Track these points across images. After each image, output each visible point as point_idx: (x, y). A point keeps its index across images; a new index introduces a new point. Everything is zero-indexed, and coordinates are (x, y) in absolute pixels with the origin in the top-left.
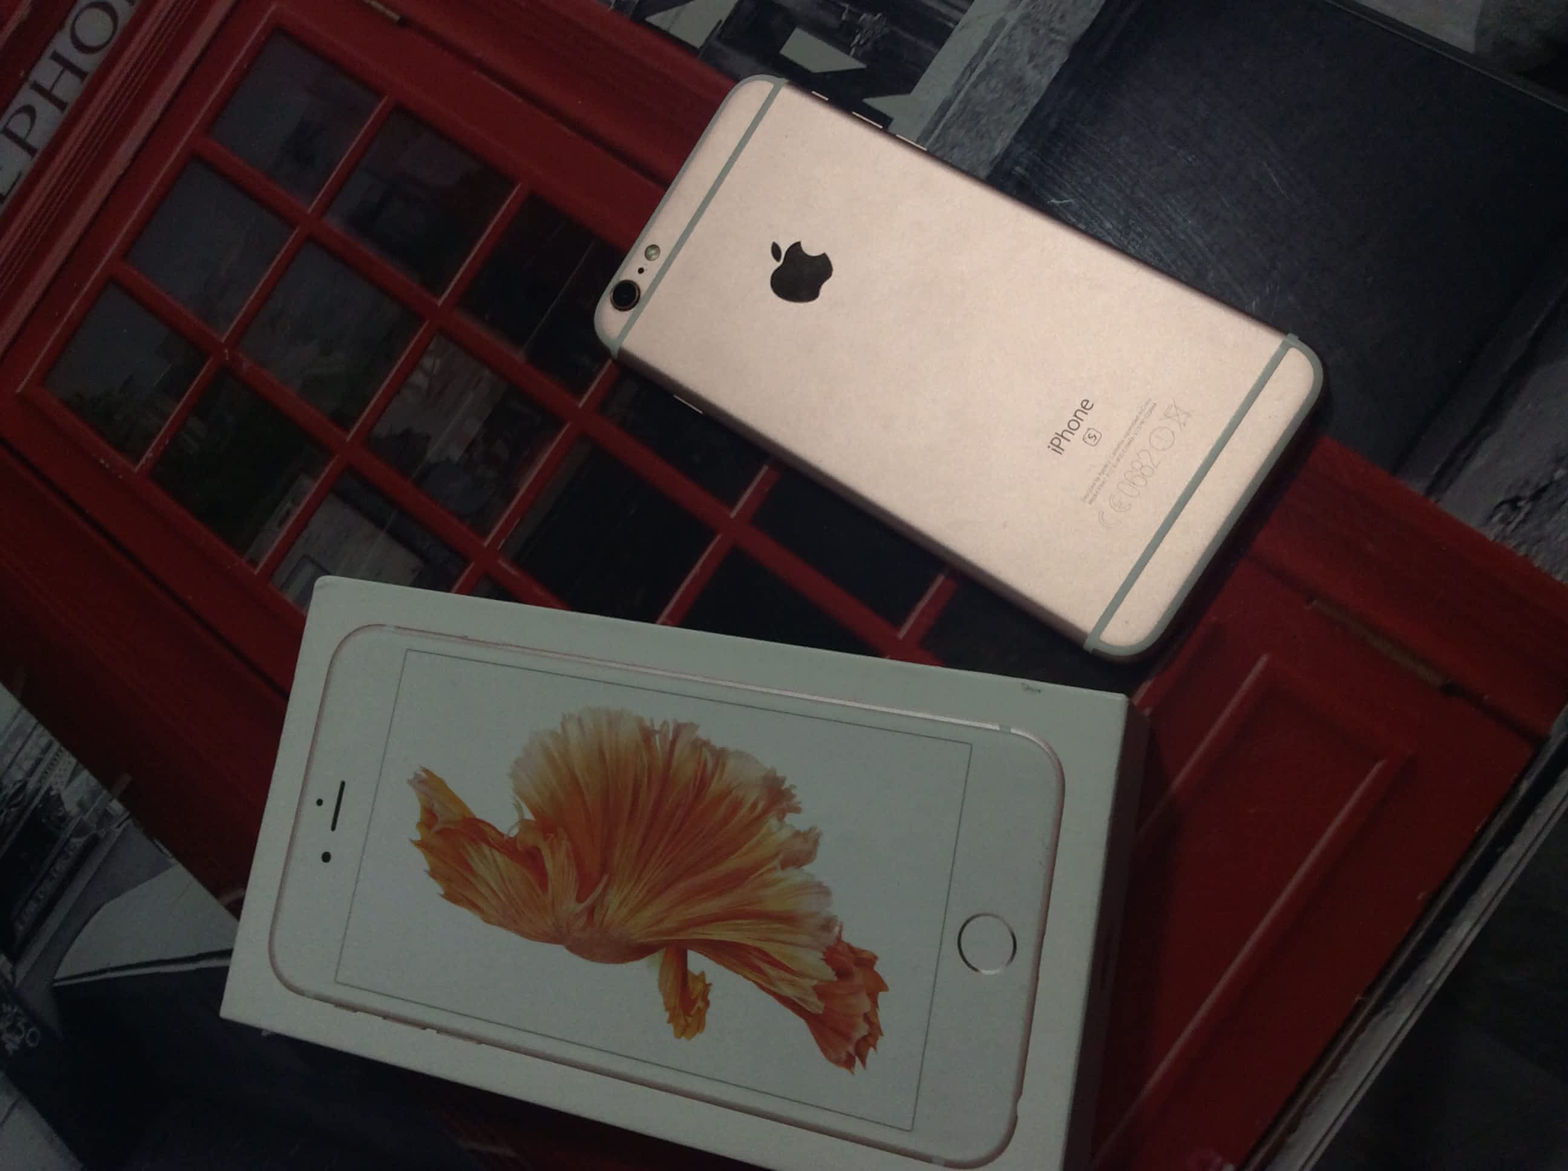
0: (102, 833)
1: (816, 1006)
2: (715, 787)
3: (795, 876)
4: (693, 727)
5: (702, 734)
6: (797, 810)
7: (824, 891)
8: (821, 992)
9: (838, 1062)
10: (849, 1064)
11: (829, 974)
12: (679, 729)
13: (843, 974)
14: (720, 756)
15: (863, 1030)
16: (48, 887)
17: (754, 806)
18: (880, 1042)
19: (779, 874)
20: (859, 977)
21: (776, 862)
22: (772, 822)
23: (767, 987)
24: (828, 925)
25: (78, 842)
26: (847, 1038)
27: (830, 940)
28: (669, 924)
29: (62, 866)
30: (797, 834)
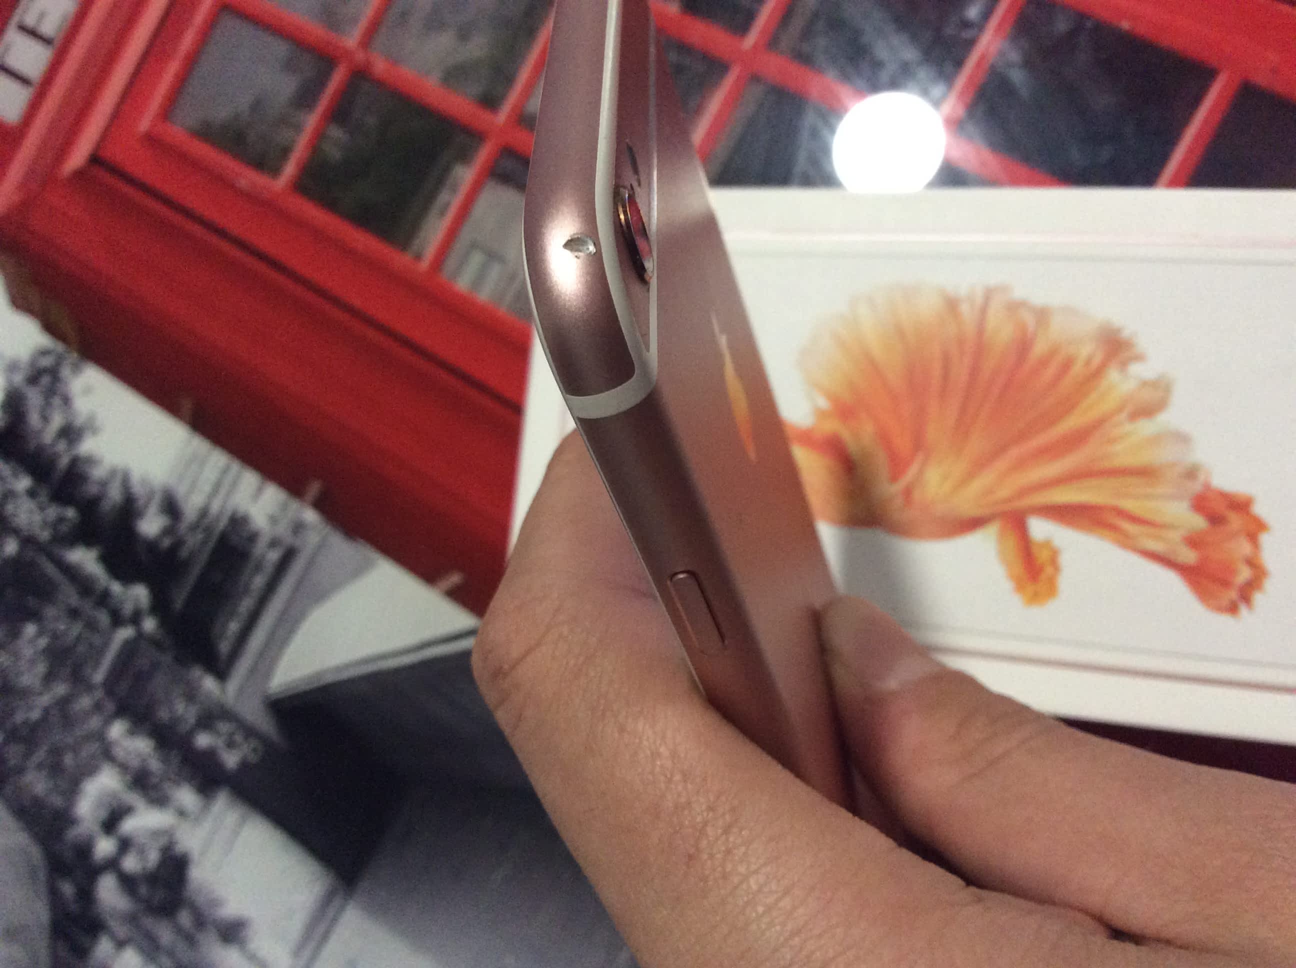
1: (1189, 556)
2: (1039, 348)
3: (1146, 428)
4: (1004, 289)
5: (1019, 292)
6: (1139, 358)
7: (1182, 439)
8: (1193, 541)
9: (1220, 609)
10: (1232, 609)
11: (1199, 522)
12: (989, 294)
13: (1215, 520)
14: (1043, 315)
15: (1244, 574)
17: (1088, 362)
18: (1270, 584)
19: (1128, 427)
20: (1235, 521)
21: (1123, 416)
22: (1113, 375)
23: (1126, 542)
24: (1191, 473)
26: (1226, 583)
27: (1196, 487)
28: (1003, 493)
30: (1145, 384)
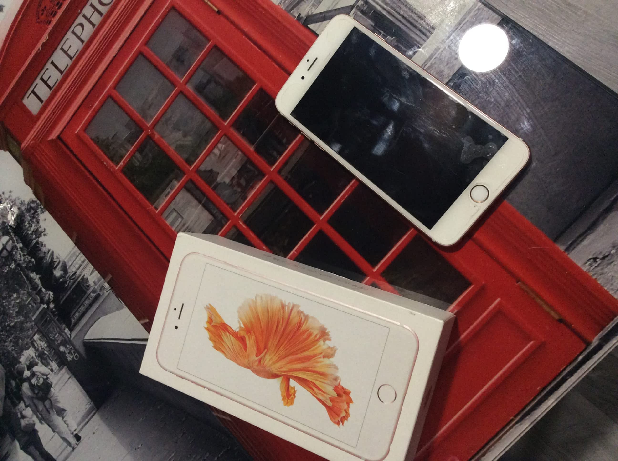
0: (101, 294)
1: (330, 404)
2: (304, 327)
3: (327, 361)
4: (298, 306)
5: (301, 309)
6: (330, 340)
7: (336, 368)
8: (332, 400)
9: (335, 423)
10: (338, 423)
11: (335, 395)
12: (294, 306)
13: (339, 395)
14: (307, 317)
15: (344, 414)
16: (82, 309)
17: (316, 336)
18: (349, 419)
19: (322, 359)
20: (344, 397)
21: (321, 356)
22: (321, 342)
23: (314, 395)
24: (336, 379)
25: (93, 295)
26: (338, 415)
27: (336, 384)
28: (285, 369)
29: (87, 302)
30: (329, 347)
